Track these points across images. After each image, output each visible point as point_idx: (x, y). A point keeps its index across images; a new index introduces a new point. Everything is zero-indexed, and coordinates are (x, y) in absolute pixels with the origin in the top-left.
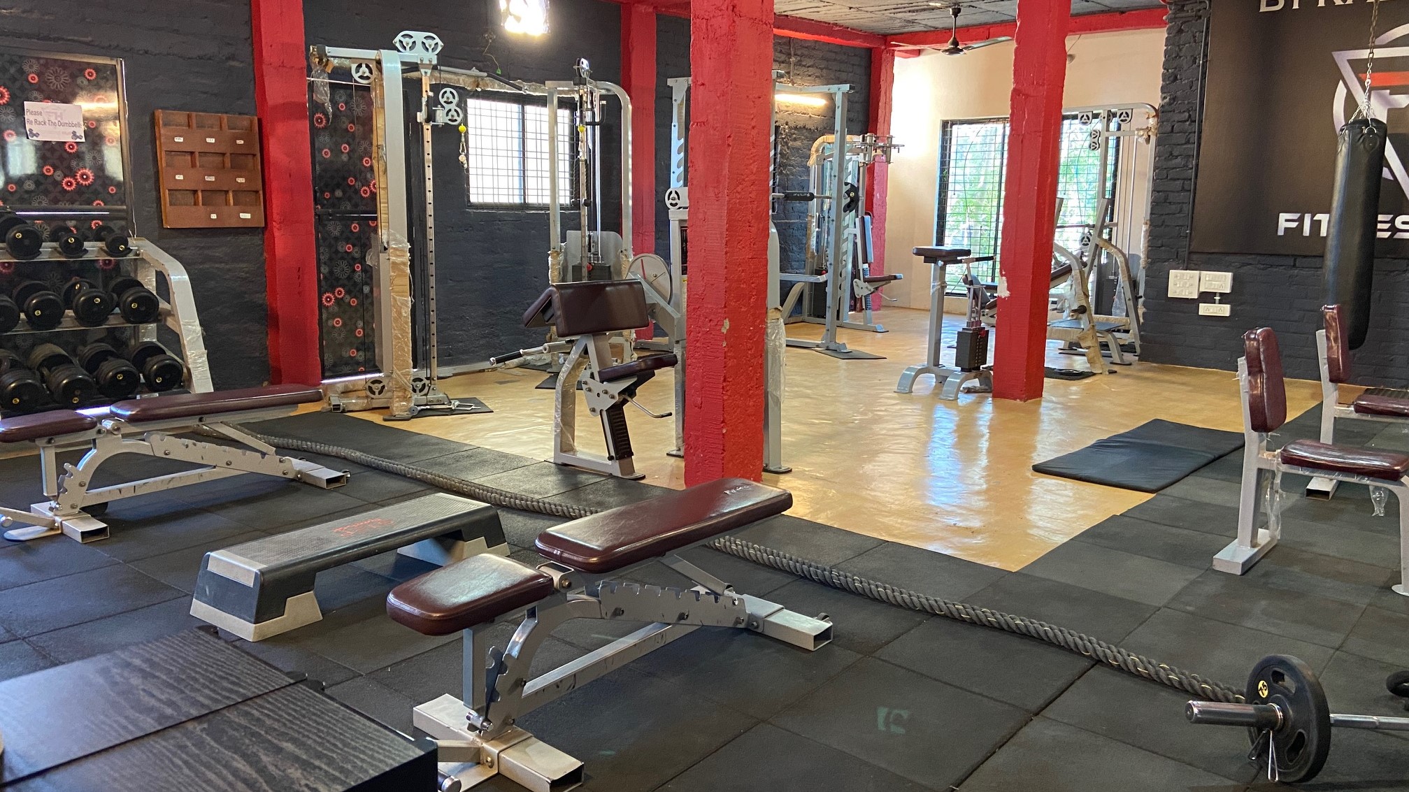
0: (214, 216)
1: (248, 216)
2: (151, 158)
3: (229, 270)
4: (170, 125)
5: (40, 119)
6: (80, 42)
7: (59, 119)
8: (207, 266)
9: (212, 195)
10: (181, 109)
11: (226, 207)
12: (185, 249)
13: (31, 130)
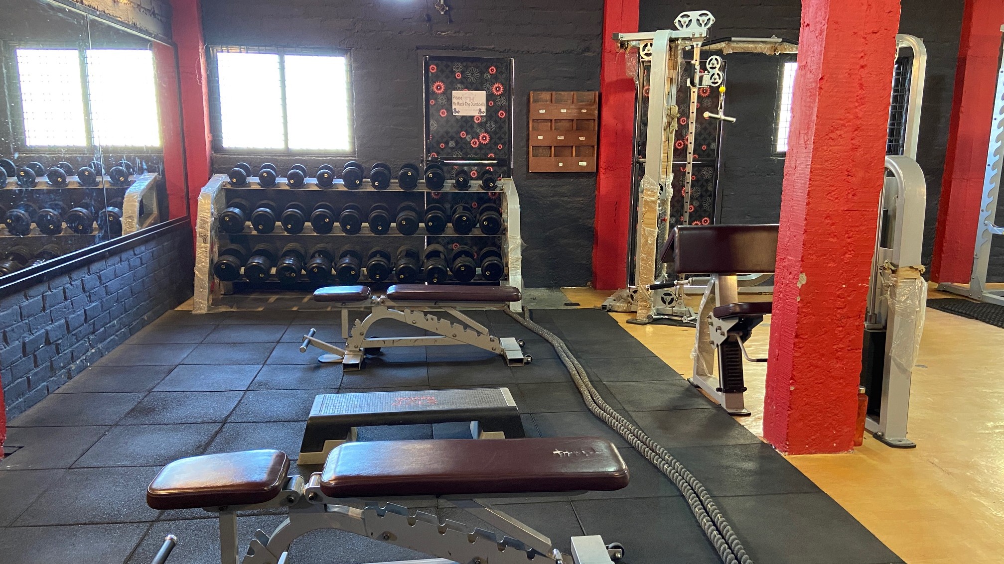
0: (561, 164)
1: (585, 164)
2: (526, 125)
3: (570, 202)
4: (538, 102)
5: (461, 101)
6: (486, 49)
7: (472, 101)
8: (556, 198)
9: (560, 150)
10: (548, 90)
11: (570, 158)
12: (542, 186)
13: (455, 109)
